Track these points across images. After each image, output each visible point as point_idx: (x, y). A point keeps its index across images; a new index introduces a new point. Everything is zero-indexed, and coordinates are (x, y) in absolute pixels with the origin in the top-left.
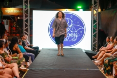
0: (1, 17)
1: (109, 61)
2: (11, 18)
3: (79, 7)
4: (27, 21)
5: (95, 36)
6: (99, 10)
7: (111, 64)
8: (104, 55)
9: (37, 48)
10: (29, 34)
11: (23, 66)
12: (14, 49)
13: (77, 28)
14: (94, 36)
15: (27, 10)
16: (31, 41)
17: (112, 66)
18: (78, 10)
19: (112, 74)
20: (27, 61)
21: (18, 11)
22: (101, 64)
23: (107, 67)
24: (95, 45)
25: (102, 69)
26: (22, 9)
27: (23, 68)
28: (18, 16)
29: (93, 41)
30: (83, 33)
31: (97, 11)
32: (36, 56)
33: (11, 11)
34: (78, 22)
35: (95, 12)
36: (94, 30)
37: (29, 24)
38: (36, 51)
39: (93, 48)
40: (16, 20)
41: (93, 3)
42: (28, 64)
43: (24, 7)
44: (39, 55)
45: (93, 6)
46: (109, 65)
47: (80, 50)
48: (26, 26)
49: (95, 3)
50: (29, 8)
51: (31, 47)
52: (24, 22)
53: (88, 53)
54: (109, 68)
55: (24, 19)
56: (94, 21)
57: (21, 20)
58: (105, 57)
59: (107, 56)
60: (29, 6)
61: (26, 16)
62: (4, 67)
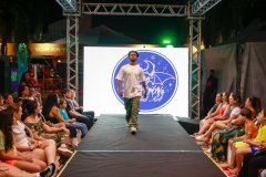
0: (29, 59)
1: (221, 136)
2: (47, 61)
4: (73, 65)
5: (195, 92)
6: (202, 47)
7: (224, 141)
8: (212, 126)
9: (92, 114)
10: (76, 88)
11: (64, 145)
12: (51, 115)
13: (163, 77)
14: (193, 93)
15: (74, 46)
16: (81, 102)
17: (226, 145)
18: (164, 46)
19: (226, 159)
21: (58, 49)
22: (207, 142)
23: (218, 147)
24: (195, 108)
25: (208, 151)
26: (65, 46)
27: (64, 149)
28: (58, 58)
29: (192, 100)
30: (174, 87)
31: (198, 47)
33: (46, 48)
35: (195, 50)
36: (193, 82)
37: (77, 71)
39: (193, 115)
40: (55, 65)
41: (191, 34)
43: (69, 41)
45: (191, 39)
46: (221, 143)
48: (72, 74)
49: (195, 33)
50: (77, 43)
51: (80, 111)
52: (69, 68)
53: (182, 123)
54: (221, 148)
55: (69, 62)
56: (194, 66)
57: (64, 66)
58: (213, 130)
59: (216, 128)
60: (77, 38)
61: (73, 57)
62: (32, 146)
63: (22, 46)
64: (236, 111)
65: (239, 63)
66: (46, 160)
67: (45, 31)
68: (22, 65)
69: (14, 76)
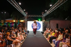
1: (47, 34)
3: (39, 20)
10: (26, 27)
15: (26, 21)
18: (39, 21)
20: (26, 34)
25: (45, 36)
29: (43, 29)
32: (28, 33)
33: (22, 21)
34: (39, 24)
36: (43, 26)
38: (28, 32)
39: (43, 31)
40: (23, 23)
41: (43, 19)
42: (26, 35)
44: (29, 33)
47: (40, 31)
48: (26, 25)
56: (43, 24)
57: (25, 23)
63: (19, 21)
64: (49, 31)
65: (50, 23)
66: (22, 38)
67: (22, 18)
68: (19, 23)
69: (17, 25)
